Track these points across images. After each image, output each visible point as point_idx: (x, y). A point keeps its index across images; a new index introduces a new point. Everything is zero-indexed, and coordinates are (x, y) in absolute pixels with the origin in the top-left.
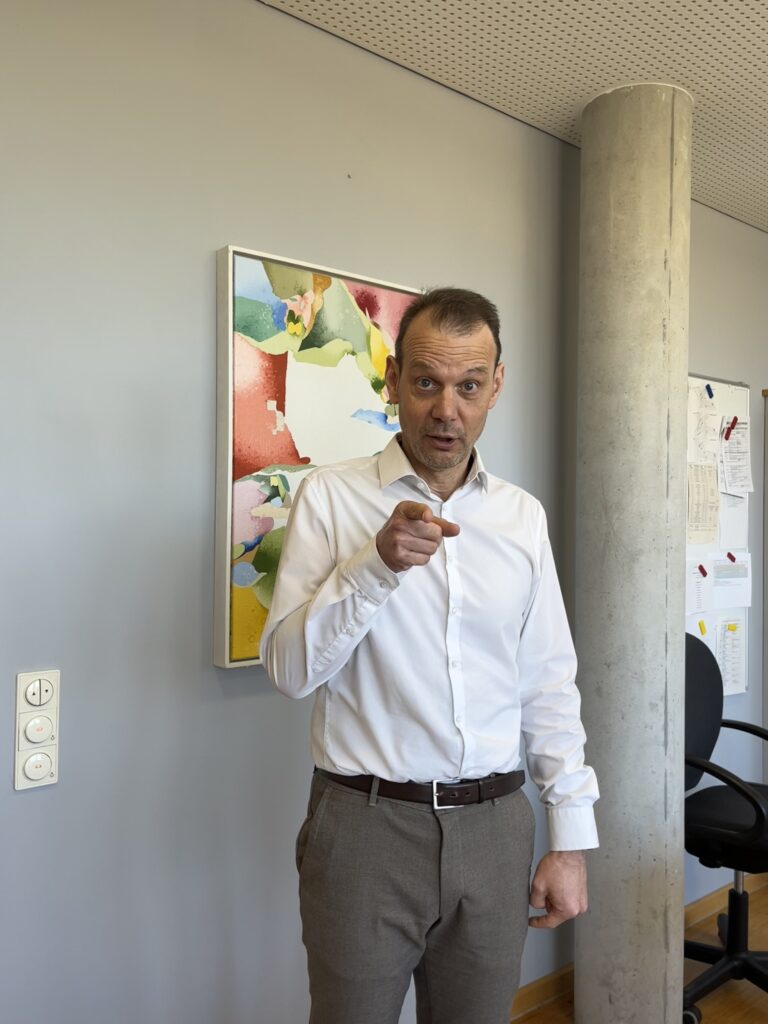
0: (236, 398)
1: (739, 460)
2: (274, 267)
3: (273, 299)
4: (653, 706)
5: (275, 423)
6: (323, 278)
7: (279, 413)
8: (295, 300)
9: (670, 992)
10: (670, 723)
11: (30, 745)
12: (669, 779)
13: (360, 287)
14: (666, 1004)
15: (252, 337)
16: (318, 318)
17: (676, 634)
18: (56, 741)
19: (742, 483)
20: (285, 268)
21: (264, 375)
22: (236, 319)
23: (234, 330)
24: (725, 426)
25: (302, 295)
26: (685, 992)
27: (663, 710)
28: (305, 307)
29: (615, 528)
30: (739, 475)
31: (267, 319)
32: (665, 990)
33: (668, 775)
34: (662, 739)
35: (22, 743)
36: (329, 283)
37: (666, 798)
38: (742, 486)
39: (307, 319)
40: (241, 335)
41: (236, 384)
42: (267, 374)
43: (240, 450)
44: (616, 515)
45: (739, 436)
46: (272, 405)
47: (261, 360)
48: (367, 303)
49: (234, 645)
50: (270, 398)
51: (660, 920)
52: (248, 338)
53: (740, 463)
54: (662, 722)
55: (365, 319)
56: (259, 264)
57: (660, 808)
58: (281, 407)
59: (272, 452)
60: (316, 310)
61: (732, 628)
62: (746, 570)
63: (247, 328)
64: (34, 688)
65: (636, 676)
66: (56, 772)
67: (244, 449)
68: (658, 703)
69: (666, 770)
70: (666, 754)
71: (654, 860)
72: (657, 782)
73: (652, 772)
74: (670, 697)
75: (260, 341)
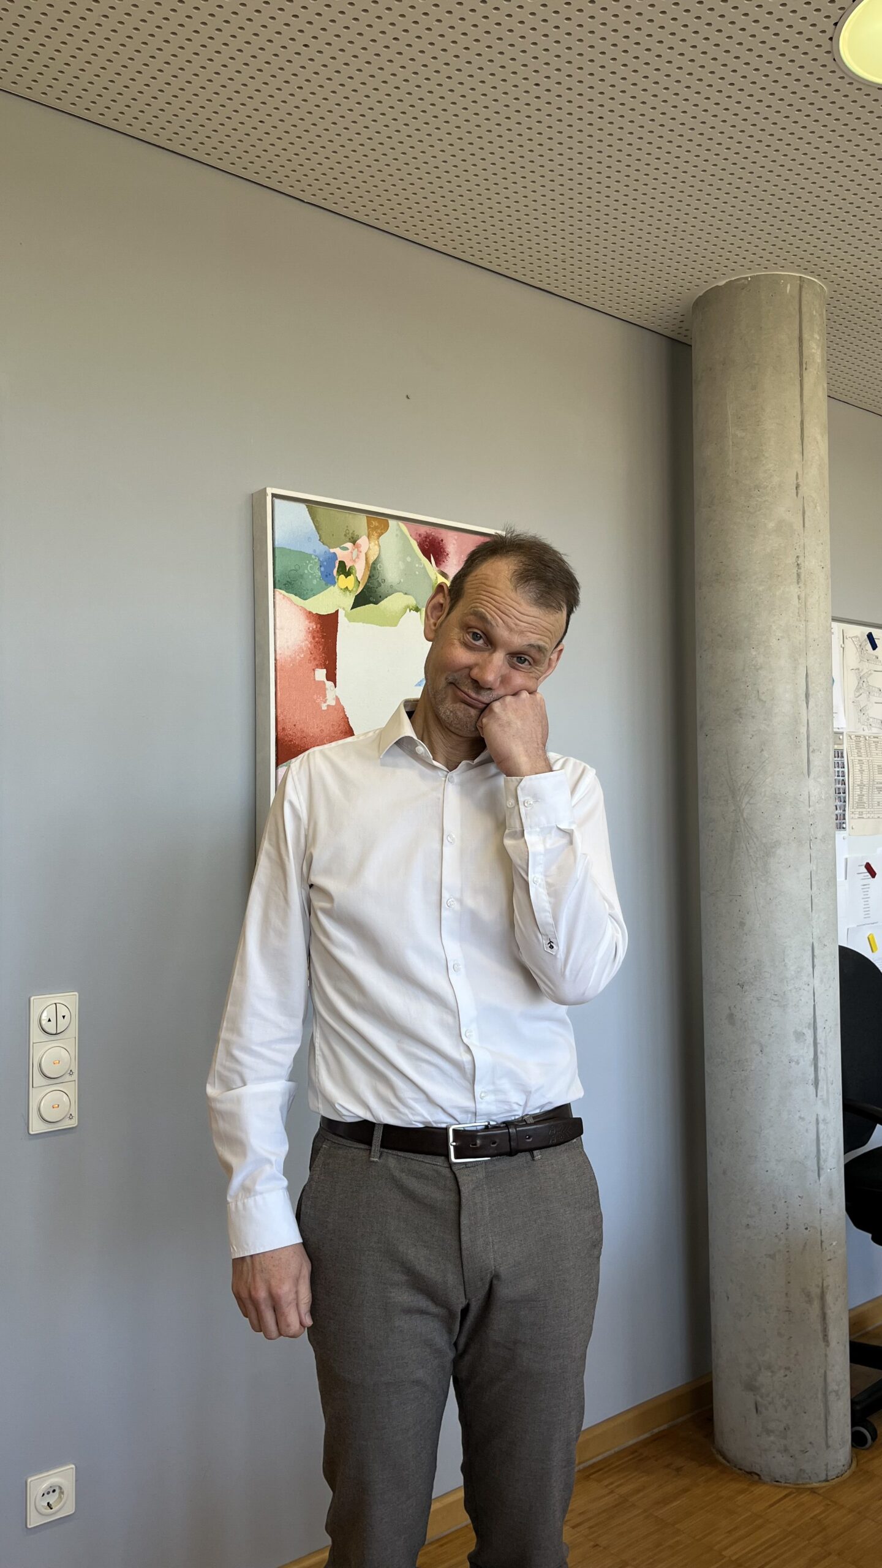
0: (278, 668)
2: (321, 510)
3: (321, 548)
4: (799, 1036)
5: (325, 696)
6: (379, 522)
7: (329, 684)
8: (347, 549)
9: (832, 1397)
10: (821, 1057)
11: (45, 1081)
12: (822, 1126)
13: (423, 530)
14: (827, 1412)
15: (296, 595)
16: (373, 569)
17: (825, 945)
18: (75, 1077)
20: (333, 511)
21: (310, 639)
22: (277, 575)
23: (275, 587)
25: (354, 542)
27: (812, 1040)
29: (745, 815)
31: (313, 572)
32: (825, 1394)
33: (821, 1122)
34: (812, 1076)
35: (38, 1079)
36: (387, 527)
37: (818, 1151)
39: (360, 570)
40: (283, 592)
41: (278, 651)
42: (314, 638)
43: (284, 729)
44: (746, 800)
46: (321, 674)
47: (307, 622)
48: (433, 549)
50: (318, 666)
51: (816, 1304)
52: (292, 596)
54: (812, 1056)
55: (431, 567)
56: (303, 506)
57: (811, 1163)
58: (332, 676)
59: (322, 731)
60: (372, 560)
63: (291, 584)
65: (776, 998)
66: (75, 1114)
67: (288, 726)
68: (804, 1031)
69: (817, 1115)
70: (817, 1096)
71: (806, 1229)
72: (807, 1131)
73: (800, 1118)
74: (819, 1024)
75: (306, 599)
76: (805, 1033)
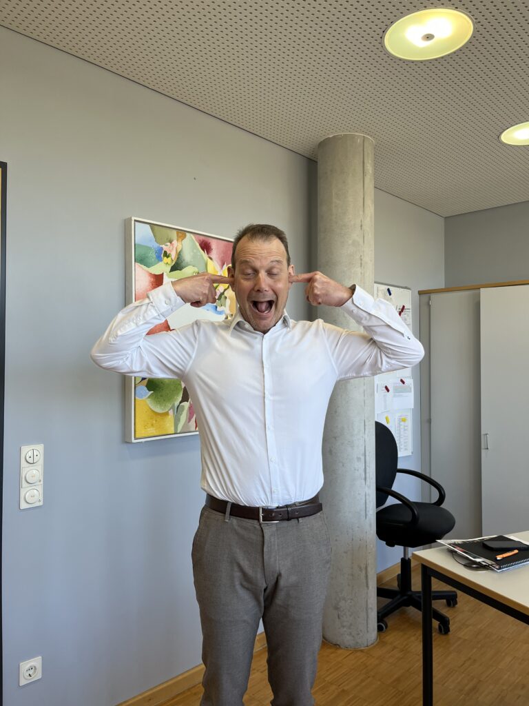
2: (156, 227)
3: (156, 245)
4: (358, 459)
6: (182, 234)
8: (167, 245)
9: (370, 611)
10: (367, 468)
11: (28, 485)
12: (367, 497)
13: (202, 238)
14: (368, 617)
15: (145, 265)
16: (179, 255)
17: (369, 421)
18: (42, 482)
20: (161, 228)
21: (151, 285)
22: (136, 256)
23: (135, 262)
25: (171, 243)
26: (378, 613)
27: (364, 461)
28: (172, 249)
31: (152, 255)
32: (367, 610)
34: (364, 476)
35: (24, 484)
36: (185, 236)
37: (366, 507)
39: (174, 255)
40: (139, 264)
41: (137, 291)
42: (153, 285)
45: (406, 315)
47: (150, 278)
48: (206, 247)
49: (137, 430)
51: (364, 572)
52: (143, 266)
54: (363, 467)
55: (205, 255)
56: (148, 226)
57: (363, 513)
60: (179, 251)
61: (404, 420)
62: (411, 389)
63: (142, 260)
64: (30, 454)
65: (349, 443)
66: (42, 500)
68: (361, 457)
69: (366, 492)
70: (366, 484)
71: (360, 540)
72: (361, 499)
73: (358, 493)
74: (367, 454)
75: (149, 267)
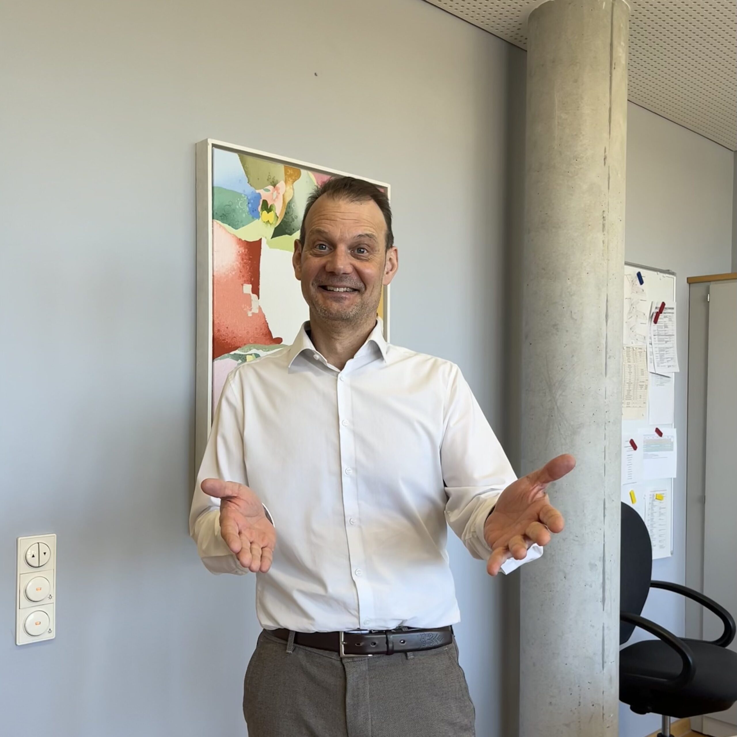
0: (214, 282)
1: (666, 342)
2: (249, 159)
3: (249, 190)
4: (593, 566)
5: (250, 305)
6: (294, 170)
7: (254, 296)
8: (269, 190)
10: (607, 582)
11: (29, 604)
12: (606, 631)
15: (229, 225)
17: (613, 501)
18: (54, 600)
19: (670, 364)
20: (259, 161)
21: (240, 261)
22: (215, 208)
23: (213, 218)
24: (655, 310)
25: (274, 186)
27: (601, 570)
28: (277, 197)
29: (558, 404)
30: (666, 356)
31: (243, 208)
33: (605, 628)
34: (601, 596)
35: (23, 602)
36: (299, 175)
37: (603, 649)
38: (669, 366)
39: (279, 208)
40: (220, 222)
41: (216, 269)
42: (243, 259)
43: (219, 330)
44: (560, 392)
45: (666, 319)
46: (248, 288)
47: (238, 247)
50: (247, 282)
52: (226, 226)
53: (667, 345)
54: (601, 581)
56: (236, 156)
57: (599, 659)
58: (256, 290)
59: (248, 332)
60: (288, 200)
61: (659, 498)
62: (672, 443)
63: (225, 216)
64: (34, 550)
65: (576, 539)
66: (54, 630)
67: (222, 329)
68: (596, 563)
69: (604, 624)
70: (604, 610)
71: (593, 705)
72: (596, 635)
73: (591, 626)
74: (607, 558)
75: (237, 229)
76: (597, 564)
